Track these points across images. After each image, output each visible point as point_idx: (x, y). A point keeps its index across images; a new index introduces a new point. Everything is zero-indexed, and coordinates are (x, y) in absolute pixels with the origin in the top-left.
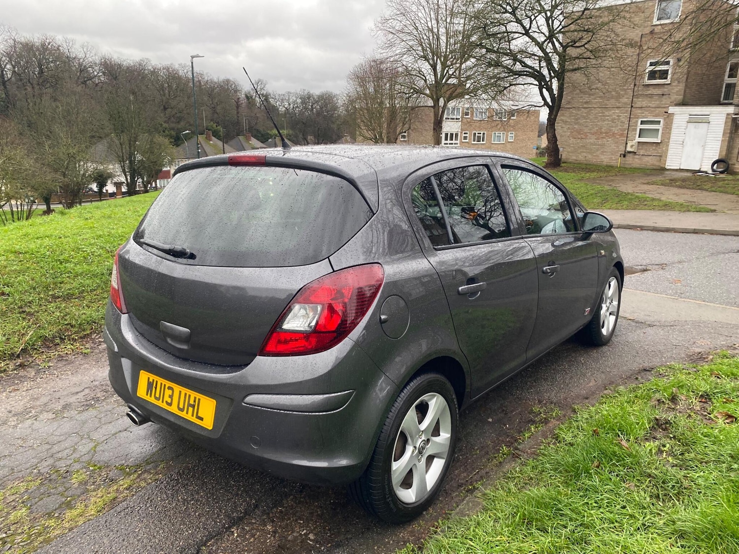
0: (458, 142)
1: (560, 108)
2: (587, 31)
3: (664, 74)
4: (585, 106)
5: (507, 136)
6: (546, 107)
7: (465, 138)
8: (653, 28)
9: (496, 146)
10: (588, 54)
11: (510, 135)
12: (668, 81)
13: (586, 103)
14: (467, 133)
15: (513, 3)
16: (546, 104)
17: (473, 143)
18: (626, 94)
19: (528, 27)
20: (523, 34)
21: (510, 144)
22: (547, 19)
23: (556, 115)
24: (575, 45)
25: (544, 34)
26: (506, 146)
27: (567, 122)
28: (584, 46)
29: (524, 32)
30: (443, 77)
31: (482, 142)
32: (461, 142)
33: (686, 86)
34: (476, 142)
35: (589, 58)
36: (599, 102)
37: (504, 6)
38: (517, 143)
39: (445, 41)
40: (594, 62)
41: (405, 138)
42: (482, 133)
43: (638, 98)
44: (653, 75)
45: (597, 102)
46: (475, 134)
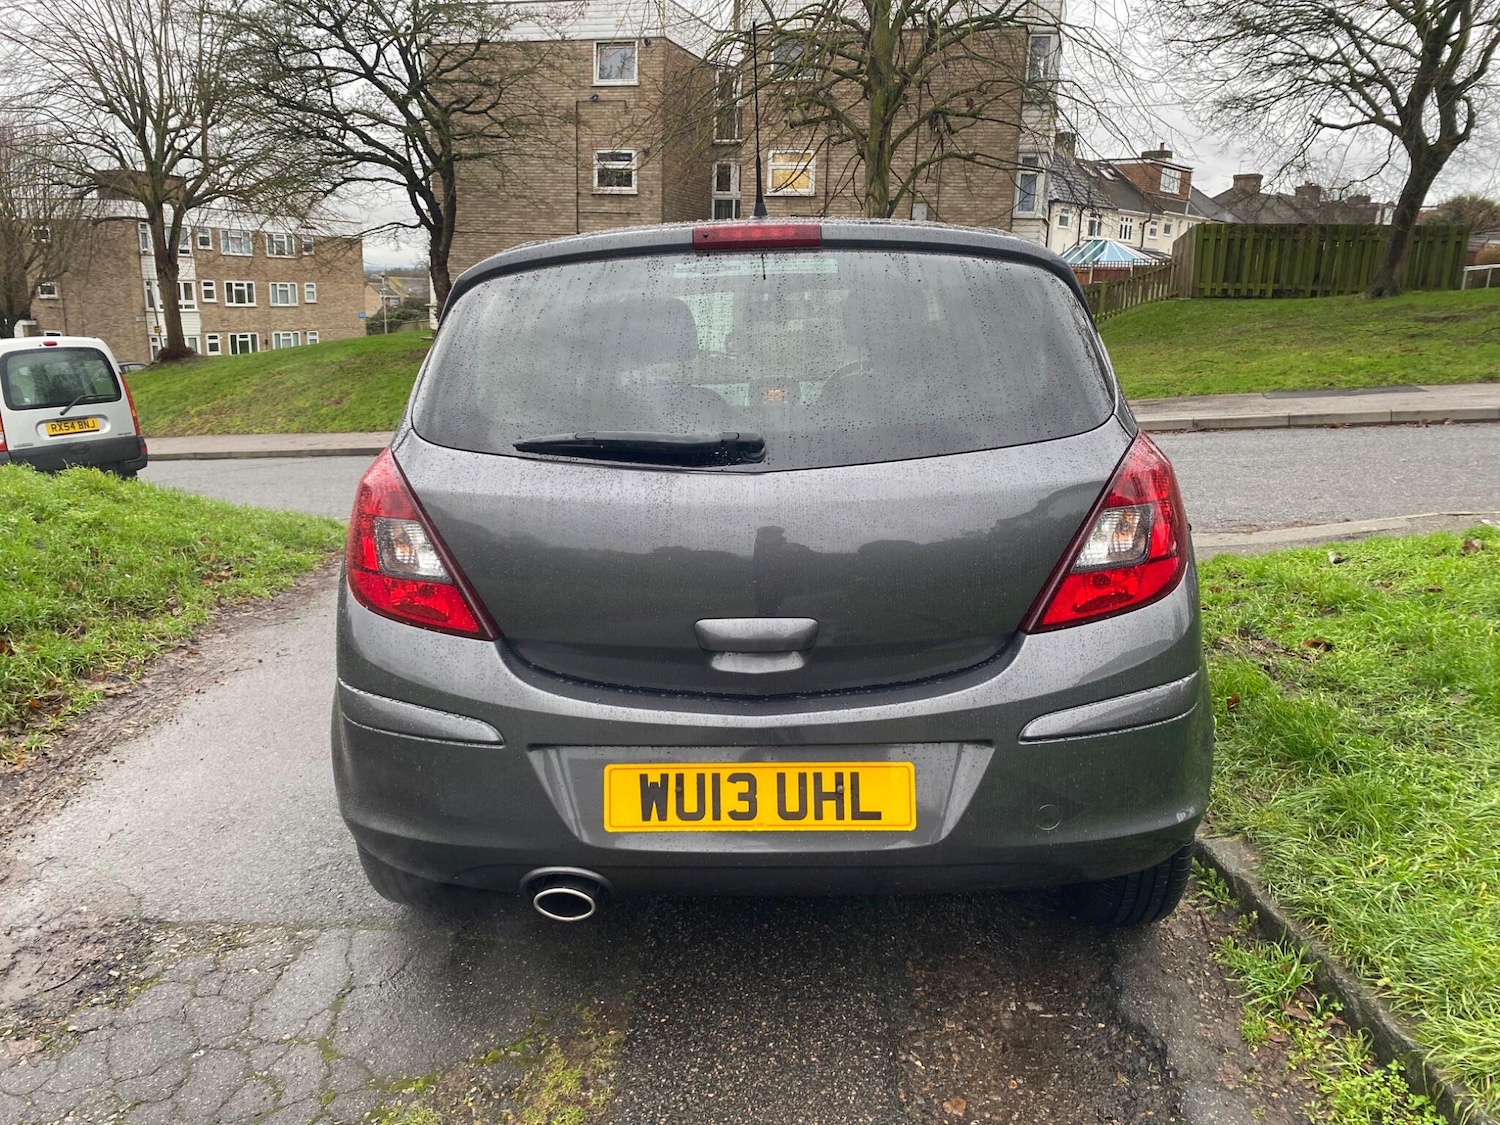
0: (194, 302)
1: (453, 231)
2: (487, 84)
3: (625, 179)
4: (492, 229)
5: (301, 290)
6: (424, 228)
7: (209, 294)
8: (594, 91)
9: (282, 312)
10: (497, 129)
11: (307, 290)
12: (633, 190)
13: (496, 223)
14: (211, 284)
15: (337, 5)
16: (424, 221)
17: (228, 304)
18: (565, 210)
19: (371, 63)
20: (361, 76)
21: (310, 307)
22: (404, 52)
23: (448, 246)
24: (468, 109)
25: (400, 80)
26: (302, 312)
27: (462, 260)
28: (485, 111)
29: (363, 72)
30: (162, 155)
31: (248, 304)
32: (202, 304)
33: (664, 199)
34: (234, 304)
35: (498, 137)
36: (517, 223)
37: (314, 11)
38: (325, 307)
39: (156, 74)
40: (509, 144)
41: (52, 292)
42: (245, 283)
43: (586, 218)
44: (605, 177)
45: (513, 223)
46: (229, 286)
